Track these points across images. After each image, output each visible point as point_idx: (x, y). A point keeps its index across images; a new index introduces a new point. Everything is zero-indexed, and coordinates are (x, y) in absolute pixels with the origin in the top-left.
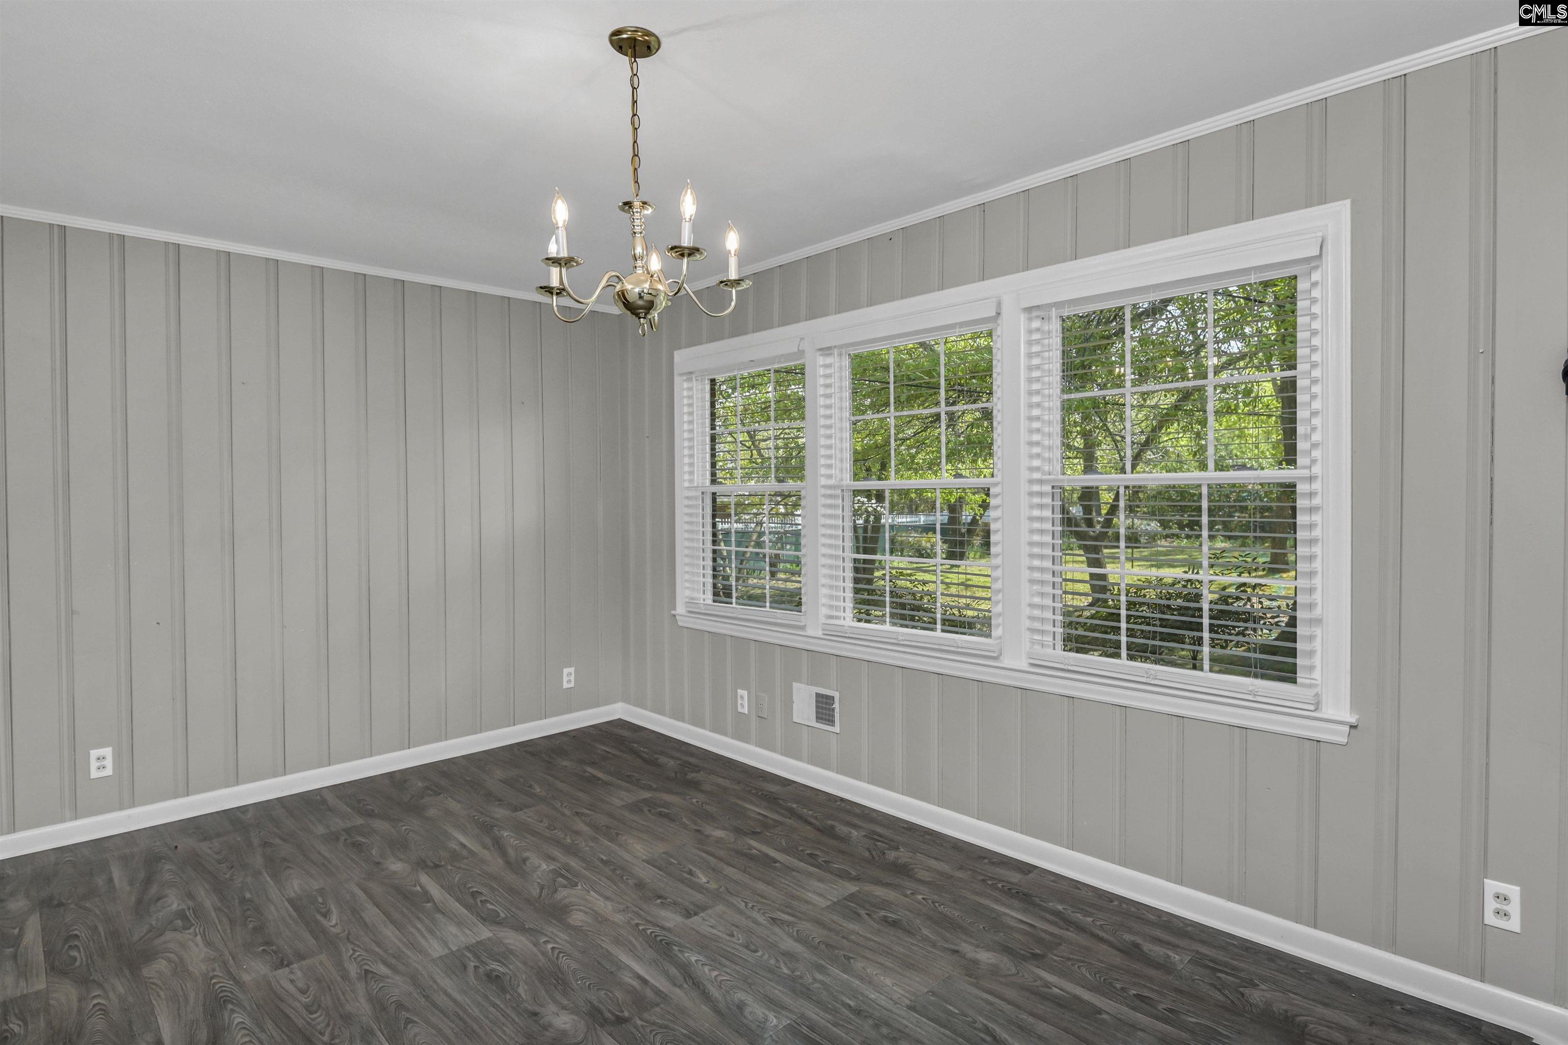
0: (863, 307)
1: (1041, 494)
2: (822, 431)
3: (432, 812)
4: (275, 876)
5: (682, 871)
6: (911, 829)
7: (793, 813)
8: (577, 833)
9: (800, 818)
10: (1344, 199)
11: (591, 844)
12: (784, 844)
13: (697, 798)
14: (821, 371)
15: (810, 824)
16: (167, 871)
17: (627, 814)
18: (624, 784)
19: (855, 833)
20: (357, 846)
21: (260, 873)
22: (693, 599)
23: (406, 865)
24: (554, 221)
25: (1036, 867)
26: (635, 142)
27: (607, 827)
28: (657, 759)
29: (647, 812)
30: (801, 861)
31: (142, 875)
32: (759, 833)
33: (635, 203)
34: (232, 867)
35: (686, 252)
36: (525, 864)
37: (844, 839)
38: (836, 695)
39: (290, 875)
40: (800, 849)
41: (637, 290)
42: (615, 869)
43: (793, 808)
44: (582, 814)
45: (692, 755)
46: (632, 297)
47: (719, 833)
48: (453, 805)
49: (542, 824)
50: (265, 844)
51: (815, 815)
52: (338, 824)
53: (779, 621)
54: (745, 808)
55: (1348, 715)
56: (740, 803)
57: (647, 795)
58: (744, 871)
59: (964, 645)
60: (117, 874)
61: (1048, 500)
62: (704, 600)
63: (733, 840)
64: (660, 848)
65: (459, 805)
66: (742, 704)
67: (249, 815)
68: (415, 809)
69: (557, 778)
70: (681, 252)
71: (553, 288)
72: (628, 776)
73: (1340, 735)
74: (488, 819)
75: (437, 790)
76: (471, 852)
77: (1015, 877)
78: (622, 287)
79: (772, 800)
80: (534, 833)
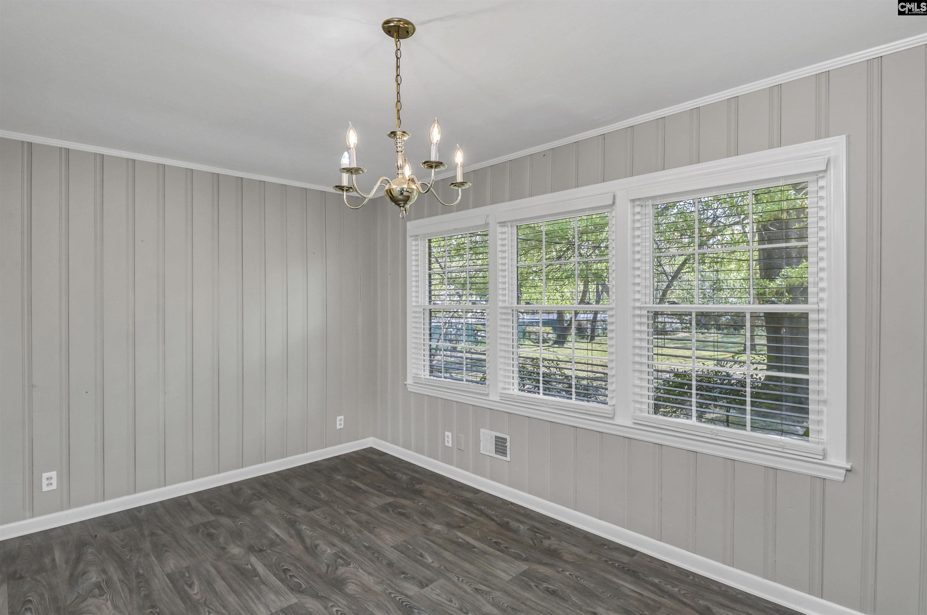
0: (527, 197)
1: (640, 316)
2: (500, 273)
3: (257, 512)
4: (159, 557)
5: (416, 554)
6: (556, 524)
7: (482, 513)
8: (349, 526)
9: (487, 516)
10: (842, 134)
11: (358, 535)
12: (478, 534)
13: (422, 502)
14: (500, 236)
15: (493, 520)
16: (90, 553)
17: (379, 513)
18: (376, 492)
19: (522, 527)
20: (210, 536)
21: (149, 555)
22: (417, 374)
23: (241, 549)
24: (348, 144)
25: (637, 552)
26: (398, 93)
27: (367, 523)
28: (395, 475)
29: (391, 512)
30: (490, 547)
31: (73, 556)
32: (463, 527)
33: (398, 132)
34: (131, 551)
35: (434, 165)
36: (316, 549)
37: (516, 531)
38: (508, 438)
39: (168, 556)
40: (489, 538)
41: (399, 189)
42: (373, 553)
43: (482, 509)
44: (351, 513)
45: (417, 472)
46: (396, 193)
47: (437, 527)
48: (270, 507)
49: (326, 520)
50: (152, 534)
51: (496, 514)
52: (198, 519)
53: (472, 390)
54: (452, 509)
55: (845, 463)
56: (448, 505)
57: (391, 500)
58: (455, 554)
59: (591, 409)
60: (58, 555)
61: (645, 320)
62: (424, 376)
63: (446, 532)
64: (400, 538)
65: (274, 506)
66: (448, 441)
67: (143, 513)
68: (247, 510)
69: (334, 488)
70: (430, 165)
71: (343, 187)
72: (378, 486)
73: (840, 476)
74: (292, 516)
75: (259, 496)
76: (282, 540)
77: (625, 559)
78: (390, 187)
79: (469, 504)
80: (322, 527)
